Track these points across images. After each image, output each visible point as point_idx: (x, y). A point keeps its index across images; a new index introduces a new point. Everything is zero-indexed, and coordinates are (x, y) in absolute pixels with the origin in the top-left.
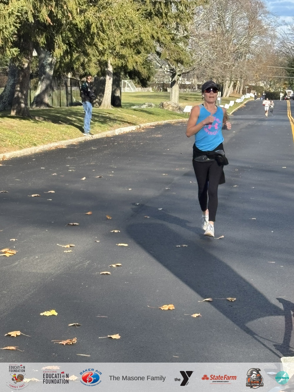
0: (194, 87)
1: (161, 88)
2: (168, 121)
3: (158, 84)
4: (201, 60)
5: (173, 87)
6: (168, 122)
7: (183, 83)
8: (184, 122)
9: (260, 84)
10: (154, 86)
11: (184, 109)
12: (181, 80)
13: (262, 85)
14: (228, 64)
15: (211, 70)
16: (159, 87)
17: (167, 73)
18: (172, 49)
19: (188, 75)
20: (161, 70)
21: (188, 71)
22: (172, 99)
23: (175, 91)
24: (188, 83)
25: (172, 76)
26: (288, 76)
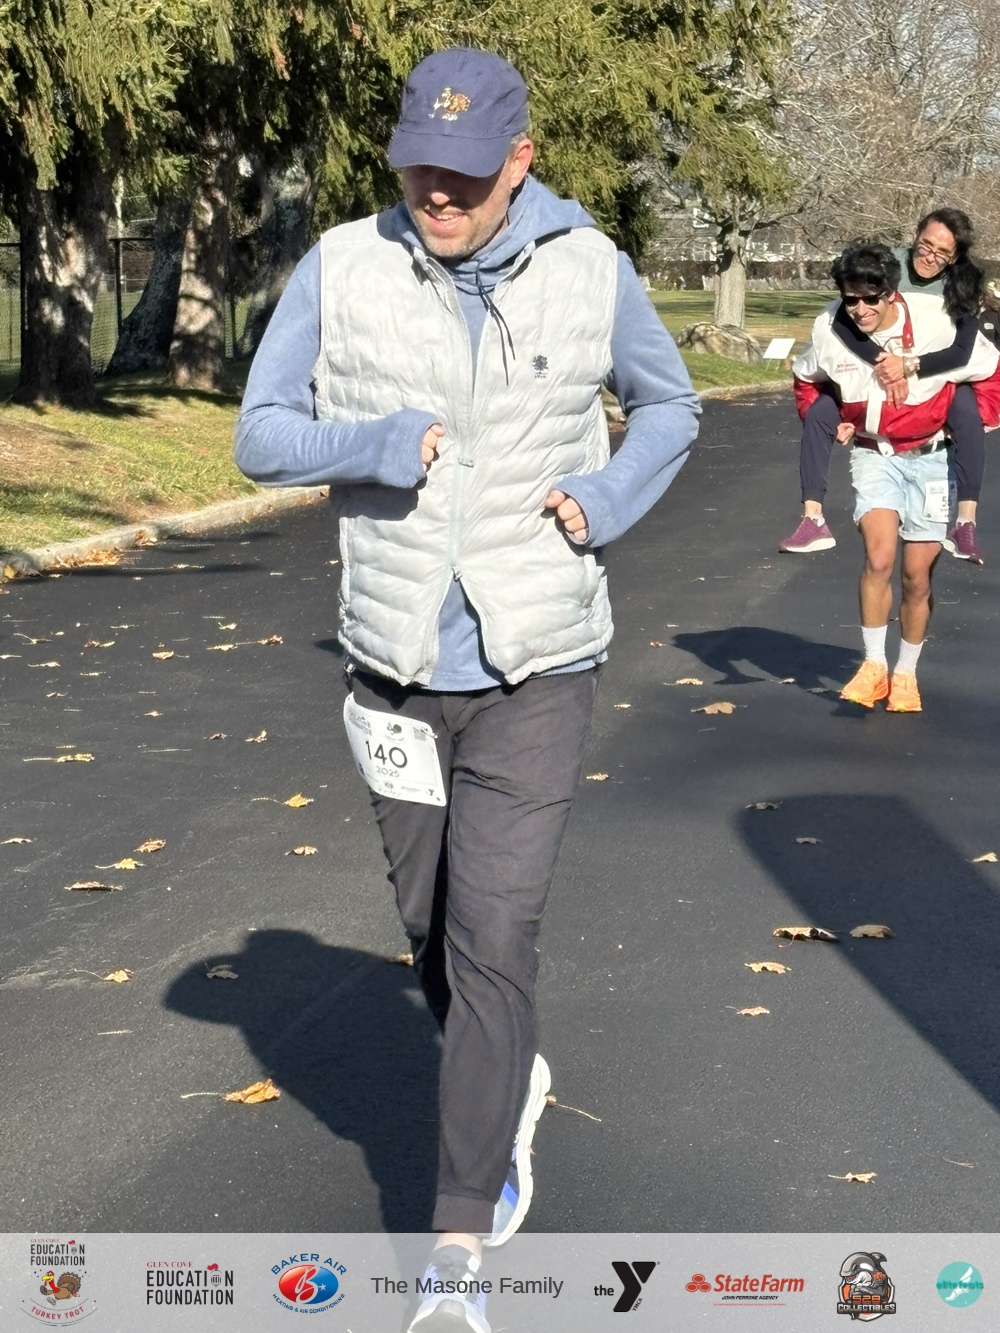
0: (794, 272)
1: (681, 278)
2: (709, 390)
3: (671, 265)
4: (819, 178)
5: (723, 274)
6: (711, 394)
7: (754, 259)
8: (768, 394)
10: (656, 271)
11: (764, 348)
12: (751, 249)
14: (910, 190)
15: (856, 210)
16: (673, 277)
17: (702, 226)
18: (719, 146)
19: (771, 231)
20: (681, 216)
21: (773, 217)
22: (722, 314)
23: (731, 287)
24: (773, 258)
25: (719, 236)
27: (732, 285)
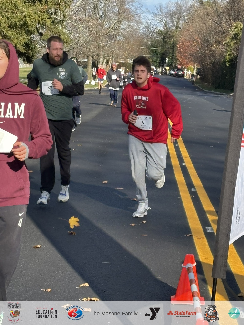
4: (78, 41)
9: (128, 61)
13: (130, 62)
14: (101, 44)
15: (88, 49)
18: (53, 31)
26: (151, 55)
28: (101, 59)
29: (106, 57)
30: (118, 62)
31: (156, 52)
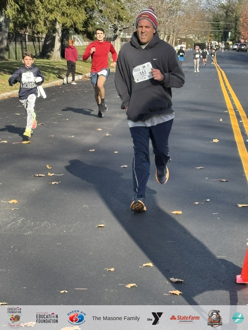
5: (115, 41)
7: (124, 37)
12: (122, 35)
13: (191, 37)
14: (162, 20)
17: (111, 29)
18: (112, 8)
19: (128, 30)
21: (128, 27)
24: (128, 37)
25: (114, 31)
26: (213, 30)
27: (117, 44)
28: (162, 35)
29: (167, 33)
30: (180, 38)
31: (218, 26)
